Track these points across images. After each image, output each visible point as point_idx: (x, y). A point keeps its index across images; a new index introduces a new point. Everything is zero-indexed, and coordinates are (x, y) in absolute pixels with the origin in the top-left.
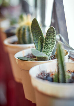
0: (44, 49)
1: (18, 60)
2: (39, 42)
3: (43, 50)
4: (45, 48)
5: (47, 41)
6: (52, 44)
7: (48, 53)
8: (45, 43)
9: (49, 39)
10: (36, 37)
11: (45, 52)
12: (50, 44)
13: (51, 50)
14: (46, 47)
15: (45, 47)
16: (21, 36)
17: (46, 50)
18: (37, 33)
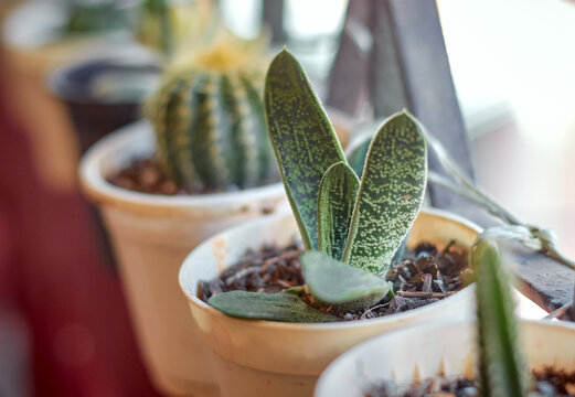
0: (359, 238)
1: (213, 317)
2: (325, 196)
3: (353, 245)
4: (363, 234)
5: (374, 196)
6: (404, 209)
7: (376, 256)
8: (364, 206)
9: (387, 180)
10: (295, 162)
11: (364, 254)
12: (392, 208)
13: (393, 243)
14: (370, 226)
15: (360, 230)
16: (183, 141)
17: (366, 246)
18: (301, 138)
